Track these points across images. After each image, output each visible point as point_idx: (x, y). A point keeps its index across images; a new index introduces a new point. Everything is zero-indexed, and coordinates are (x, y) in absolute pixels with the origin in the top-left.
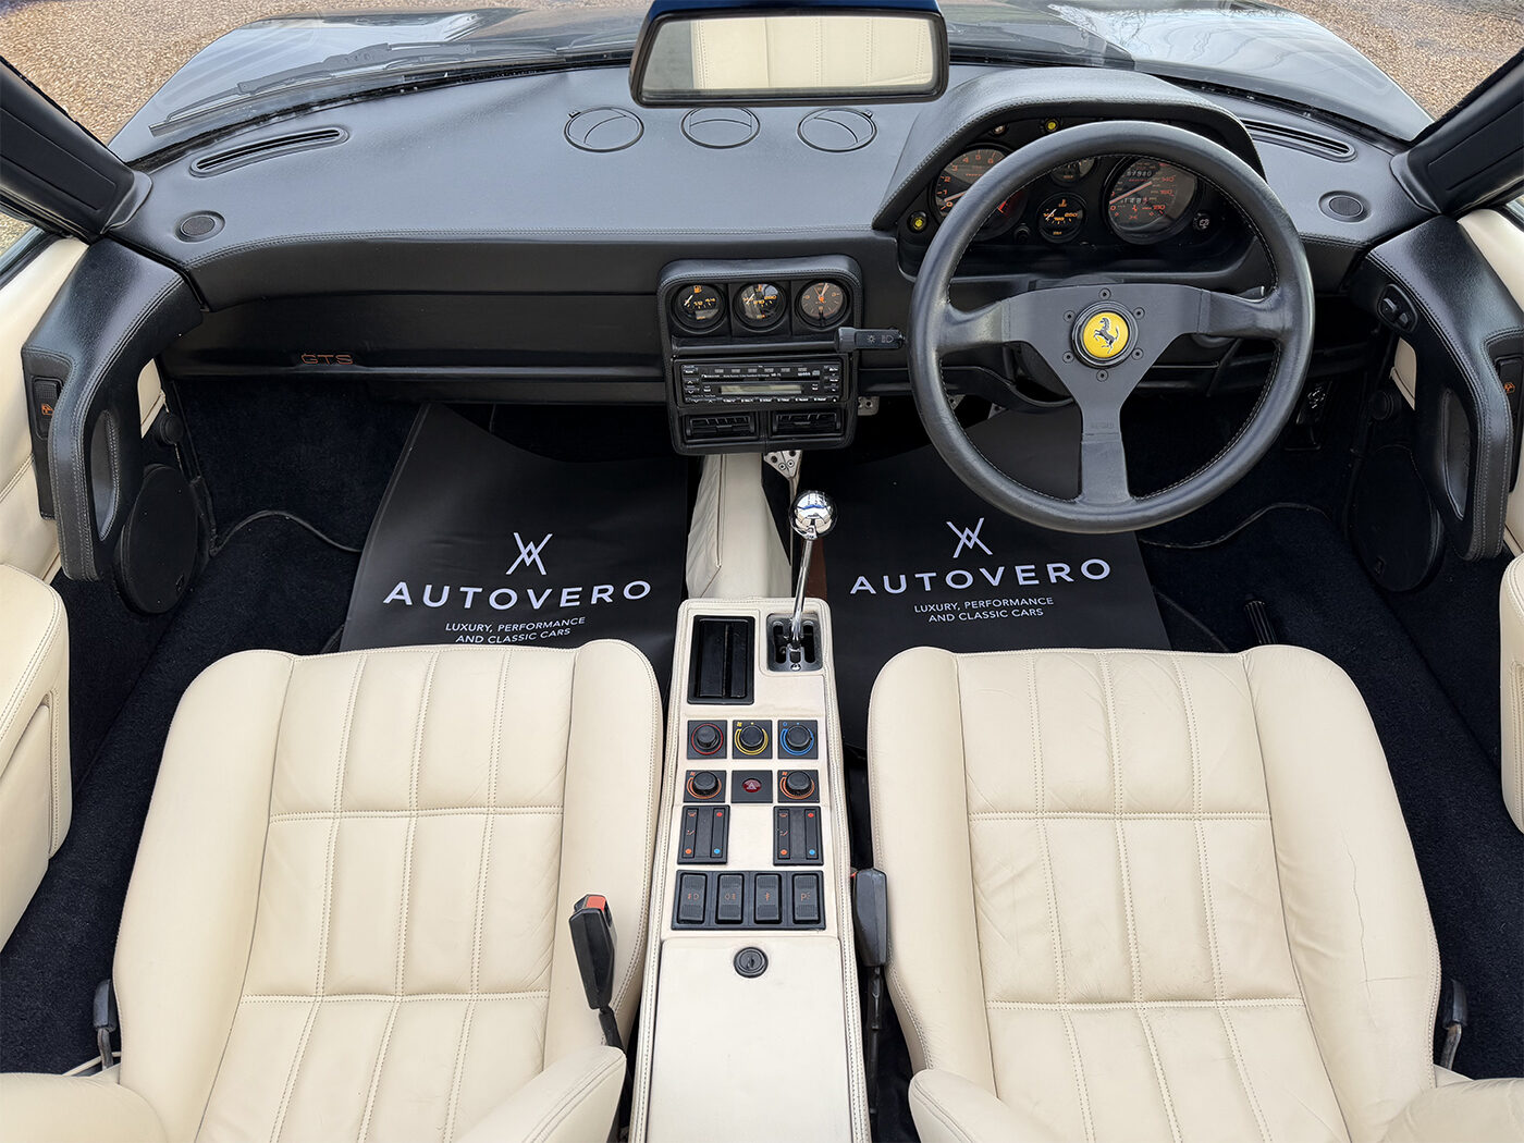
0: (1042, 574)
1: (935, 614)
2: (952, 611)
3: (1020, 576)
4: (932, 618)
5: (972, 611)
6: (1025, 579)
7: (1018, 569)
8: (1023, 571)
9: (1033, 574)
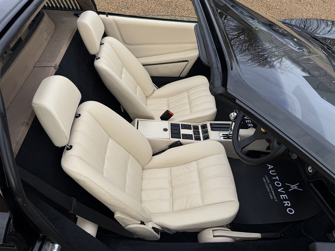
0: (286, 200)
1: (266, 179)
2: (267, 182)
3: (284, 196)
4: (264, 179)
5: (268, 185)
6: (283, 197)
7: (286, 195)
8: (285, 197)
9: (285, 198)
